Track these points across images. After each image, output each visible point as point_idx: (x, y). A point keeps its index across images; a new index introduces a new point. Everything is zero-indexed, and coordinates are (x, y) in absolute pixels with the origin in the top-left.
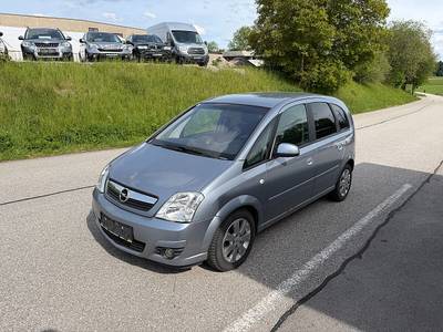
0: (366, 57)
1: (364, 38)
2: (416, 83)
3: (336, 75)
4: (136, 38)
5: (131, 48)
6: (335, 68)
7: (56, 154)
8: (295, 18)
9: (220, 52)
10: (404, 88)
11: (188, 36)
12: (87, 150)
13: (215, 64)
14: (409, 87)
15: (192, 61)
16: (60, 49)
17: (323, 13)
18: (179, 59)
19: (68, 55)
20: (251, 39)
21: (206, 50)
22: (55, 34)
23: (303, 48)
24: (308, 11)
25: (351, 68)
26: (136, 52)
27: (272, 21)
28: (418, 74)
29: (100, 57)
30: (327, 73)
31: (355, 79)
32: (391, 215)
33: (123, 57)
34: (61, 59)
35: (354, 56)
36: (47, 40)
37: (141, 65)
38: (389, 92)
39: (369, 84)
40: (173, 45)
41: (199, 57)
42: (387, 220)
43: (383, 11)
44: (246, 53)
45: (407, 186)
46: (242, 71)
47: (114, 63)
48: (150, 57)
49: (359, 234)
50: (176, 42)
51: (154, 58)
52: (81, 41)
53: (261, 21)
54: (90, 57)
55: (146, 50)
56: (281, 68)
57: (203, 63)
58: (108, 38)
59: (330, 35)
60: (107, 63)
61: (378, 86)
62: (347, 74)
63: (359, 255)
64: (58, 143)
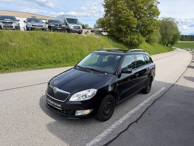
0: (151, 32)
1: (149, 24)
2: (172, 43)
3: (138, 39)
4: (50, 21)
5: (47, 26)
6: (137, 36)
7: (7, 72)
8: (120, 15)
10: (167, 45)
11: (73, 21)
12: (22, 70)
13: (86, 33)
14: (170, 45)
15: (75, 32)
16: (14, 25)
17: (132, 12)
18: (69, 30)
19: (18, 28)
20: (102, 23)
21: (81, 27)
22: (13, 18)
23: (123, 28)
24: (125, 12)
25: (144, 36)
26: (49, 27)
27: (111, 16)
28: (173, 39)
29: (32, 29)
30: (134, 38)
31: (147, 41)
32: (154, 102)
33: (43, 29)
34: (13, 29)
35: (145, 31)
36: (8, 20)
37: (52, 33)
38: (161, 47)
39: (152, 43)
40: (66, 24)
41: (78, 30)
42: (152, 104)
43: (157, 13)
44: (101, 29)
45: (163, 88)
46: (97, 37)
47: (39, 32)
48: (55, 29)
49: (139, 111)
50: (68, 24)
51: (58, 30)
52: (24, 22)
53: (106, 15)
54: (28, 29)
55: (54, 27)
56: (114, 36)
57: (80, 33)
58: (37, 21)
59: (135, 22)
60: (35, 32)
61: (156, 44)
62: (143, 39)
63: (137, 121)
64: (8, 67)
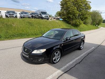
0: (86, 18)
1: (85, 14)
2: (98, 24)
3: (79, 22)
4: (32, 13)
5: (31, 16)
6: (79, 21)
7: (12, 39)
8: (69, 9)
9: (53, 17)
10: (95, 26)
11: (44, 13)
12: (19, 39)
13: (51, 19)
14: (97, 25)
15: (45, 19)
16: (14, 15)
17: (76, 8)
18: (42, 18)
19: (16, 17)
20: (59, 14)
21: (49, 16)
22: (14, 12)
23: (71, 16)
24: (72, 7)
25: (83, 21)
26: (32, 16)
27: (64, 10)
28: (99, 22)
29: (23, 17)
30: (77, 22)
31: (84, 23)
32: (89, 54)
33: (29, 17)
34: (14, 18)
35: (83, 18)
36: (11, 13)
37: (33, 19)
38: (92, 26)
39: (87, 24)
40: (41, 15)
41: (47, 18)
43: (90, 8)
44: (59, 17)
45: (93, 48)
46: (57, 21)
47: (27, 19)
48: (35, 18)
50: (42, 14)
51: (36, 18)
52: (19, 14)
53: (61, 10)
54: (21, 17)
55: (34, 16)
56: (66, 21)
57: (48, 19)
58: (26, 13)
59: (77, 13)
60: (25, 19)
61: (89, 25)
62: (81, 22)
63: (79, 63)
64: (12, 37)
